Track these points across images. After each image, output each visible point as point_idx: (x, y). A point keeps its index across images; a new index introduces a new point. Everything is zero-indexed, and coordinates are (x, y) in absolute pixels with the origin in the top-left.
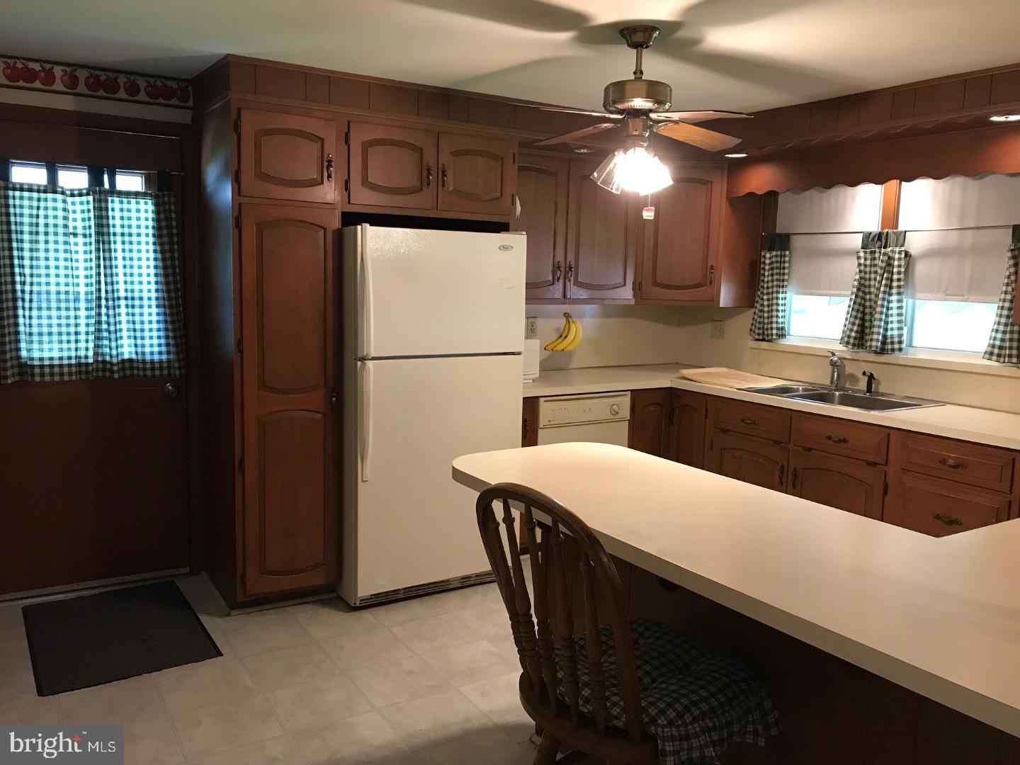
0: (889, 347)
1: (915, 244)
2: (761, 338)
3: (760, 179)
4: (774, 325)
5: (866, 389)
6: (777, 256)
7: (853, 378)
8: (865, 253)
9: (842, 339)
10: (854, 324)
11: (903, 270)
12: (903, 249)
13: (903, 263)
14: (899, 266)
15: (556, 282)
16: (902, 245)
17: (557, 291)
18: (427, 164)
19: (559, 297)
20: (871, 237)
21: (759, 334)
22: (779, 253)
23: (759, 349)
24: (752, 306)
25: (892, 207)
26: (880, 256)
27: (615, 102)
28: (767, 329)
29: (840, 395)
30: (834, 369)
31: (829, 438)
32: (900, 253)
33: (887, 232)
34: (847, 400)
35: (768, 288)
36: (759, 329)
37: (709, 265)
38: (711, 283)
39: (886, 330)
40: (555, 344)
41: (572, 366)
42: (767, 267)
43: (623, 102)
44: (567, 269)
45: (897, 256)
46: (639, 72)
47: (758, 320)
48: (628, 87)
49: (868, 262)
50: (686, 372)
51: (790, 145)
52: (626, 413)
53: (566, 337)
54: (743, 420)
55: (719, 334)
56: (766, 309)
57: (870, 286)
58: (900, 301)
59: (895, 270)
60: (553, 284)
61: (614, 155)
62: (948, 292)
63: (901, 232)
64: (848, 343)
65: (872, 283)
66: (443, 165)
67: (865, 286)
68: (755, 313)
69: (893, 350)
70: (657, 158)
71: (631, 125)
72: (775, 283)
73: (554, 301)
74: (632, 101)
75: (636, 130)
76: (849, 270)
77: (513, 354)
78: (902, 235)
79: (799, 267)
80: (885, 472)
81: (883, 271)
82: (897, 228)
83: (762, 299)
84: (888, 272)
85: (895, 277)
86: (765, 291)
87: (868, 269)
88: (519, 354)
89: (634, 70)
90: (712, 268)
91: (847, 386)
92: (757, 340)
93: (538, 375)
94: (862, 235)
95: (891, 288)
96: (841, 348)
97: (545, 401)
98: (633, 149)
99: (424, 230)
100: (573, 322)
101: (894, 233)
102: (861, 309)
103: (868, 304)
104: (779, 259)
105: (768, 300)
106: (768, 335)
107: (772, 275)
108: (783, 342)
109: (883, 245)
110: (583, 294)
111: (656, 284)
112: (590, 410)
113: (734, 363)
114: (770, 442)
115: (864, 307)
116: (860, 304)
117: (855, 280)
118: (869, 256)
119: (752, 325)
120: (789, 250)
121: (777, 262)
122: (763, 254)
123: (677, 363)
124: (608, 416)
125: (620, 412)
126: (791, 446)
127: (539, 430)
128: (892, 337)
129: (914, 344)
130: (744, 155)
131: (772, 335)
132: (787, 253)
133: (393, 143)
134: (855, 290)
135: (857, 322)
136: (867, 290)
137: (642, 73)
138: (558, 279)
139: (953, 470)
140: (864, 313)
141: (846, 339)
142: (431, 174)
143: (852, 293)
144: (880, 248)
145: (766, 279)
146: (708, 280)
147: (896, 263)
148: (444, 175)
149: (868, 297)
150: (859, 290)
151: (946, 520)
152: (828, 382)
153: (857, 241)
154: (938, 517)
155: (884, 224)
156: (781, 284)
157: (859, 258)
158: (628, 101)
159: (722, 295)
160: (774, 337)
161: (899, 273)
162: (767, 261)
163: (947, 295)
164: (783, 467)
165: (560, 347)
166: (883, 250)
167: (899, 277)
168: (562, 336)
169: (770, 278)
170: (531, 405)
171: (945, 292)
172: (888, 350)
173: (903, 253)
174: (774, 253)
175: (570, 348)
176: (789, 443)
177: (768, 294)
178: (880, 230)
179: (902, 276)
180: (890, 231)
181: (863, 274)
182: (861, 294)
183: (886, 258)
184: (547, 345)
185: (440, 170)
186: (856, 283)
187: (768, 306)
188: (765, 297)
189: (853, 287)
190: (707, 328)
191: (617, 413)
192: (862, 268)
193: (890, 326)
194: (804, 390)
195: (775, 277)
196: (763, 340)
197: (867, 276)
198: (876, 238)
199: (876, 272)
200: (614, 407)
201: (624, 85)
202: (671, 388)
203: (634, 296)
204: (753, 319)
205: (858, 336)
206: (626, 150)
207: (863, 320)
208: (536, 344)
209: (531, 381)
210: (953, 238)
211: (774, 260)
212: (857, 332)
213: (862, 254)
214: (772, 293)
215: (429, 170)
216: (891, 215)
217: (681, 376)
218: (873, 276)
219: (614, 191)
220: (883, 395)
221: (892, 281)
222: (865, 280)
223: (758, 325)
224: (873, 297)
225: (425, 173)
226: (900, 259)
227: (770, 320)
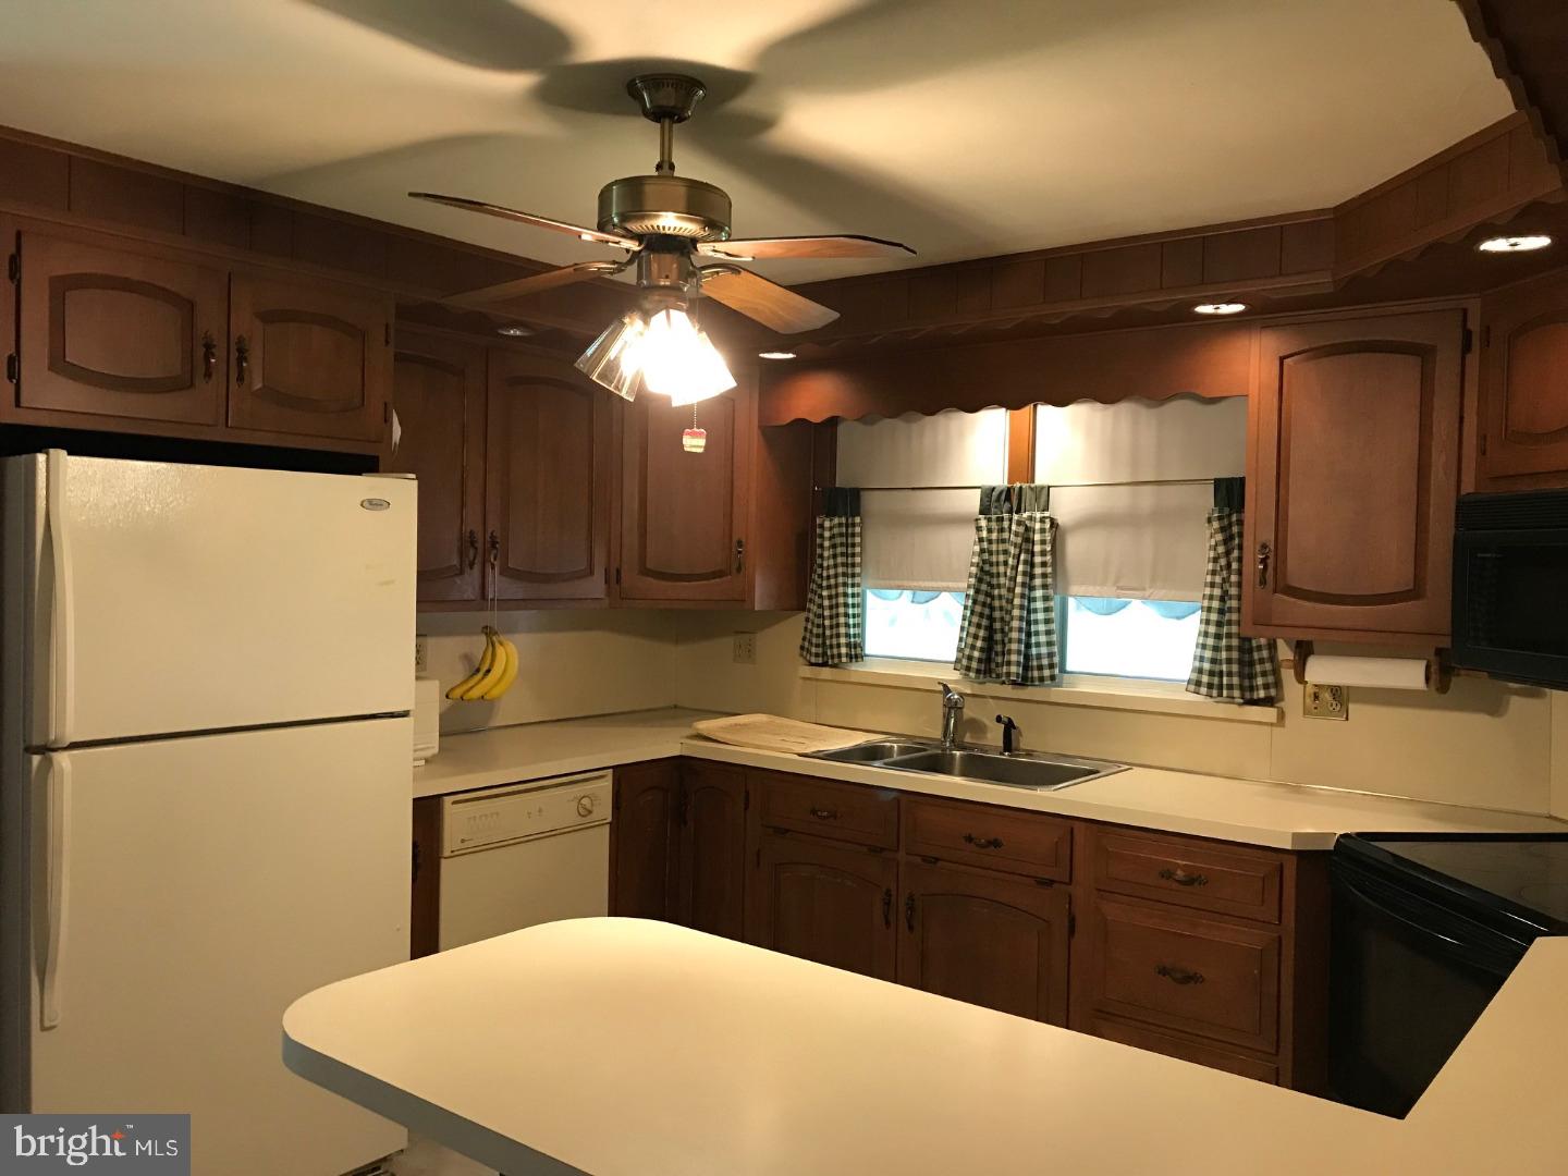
0: (1036, 674)
1: (1065, 507)
2: (820, 660)
3: (816, 397)
4: (843, 640)
5: (1002, 745)
6: (840, 525)
7: (976, 726)
8: (989, 520)
9: (958, 661)
10: (976, 637)
11: (1049, 549)
12: (1047, 514)
13: (1048, 537)
14: (1043, 542)
15: (467, 569)
16: (1046, 509)
17: (467, 586)
18: (206, 334)
19: (473, 598)
20: (995, 494)
21: (817, 655)
22: (843, 520)
23: (817, 680)
24: (803, 608)
25: (1025, 446)
26: (1011, 525)
27: (624, 218)
28: (831, 647)
29: (962, 757)
30: (949, 713)
31: (969, 839)
32: (1042, 520)
33: (1021, 487)
34: (978, 767)
35: (828, 577)
36: (817, 646)
37: (735, 539)
38: (739, 570)
39: (1028, 646)
40: (465, 687)
41: (498, 721)
42: (827, 544)
43: (643, 218)
44: (488, 545)
45: (1038, 526)
46: (666, 166)
47: (815, 631)
48: (649, 189)
49: (994, 536)
50: (704, 726)
51: (875, 340)
52: (605, 811)
53: (488, 671)
54: (814, 812)
55: (747, 654)
56: (827, 613)
57: (998, 575)
58: (1046, 598)
59: (1037, 548)
60: (461, 572)
61: (623, 324)
62: (1121, 584)
63: (1042, 488)
64: (968, 669)
65: (1002, 569)
66: (240, 340)
67: (991, 575)
68: (807, 620)
69: (1042, 679)
70: (704, 335)
71: (655, 267)
72: (840, 570)
73: (465, 605)
74: (658, 216)
75: (667, 277)
76: (963, 547)
77: (392, 715)
78: (1045, 491)
79: (877, 542)
80: (1070, 896)
81: (1018, 550)
82: (1033, 482)
83: (821, 596)
84: (1027, 551)
85: (1038, 559)
86: (825, 583)
87: (994, 547)
88: (405, 714)
89: (658, 160)
90: (740, 543)
91: (968, 739)
92: (812, 664)
93: (436, 750)
94: (979, 490)
95: (1032, 577)
96: (956, 675)
97: (455, 803)
98: (663, 314)
99: (198, 467)
100: (501, 644)
101: (1031, 489)
102: (987, 611)
103: (997, 603)
104: (844, 530)
105: (830, 597)
106: (833, 657)
107: (835, 556)
108: (855, 667)
109: (1015, 509)
110: (516, 590)
111: (645, 572)
112: (540, 811)
113: (776, 706)
114: (865, 849)
115: (992, 608)
116: (984, 604)
117: (972, 564)
118: (994, 525)
119: (804, 639)
120: (858, 514)
121: (841, 535)
122: (818, 521)
123: (676, 707)
124: (572, 819)
125: (595, 810)
126: (902, 855)
127: (443, 862)
128: (1039, 657)
129: (1069, 668)
130: (790, 356)
131: (840, 656)
132: (858, 520)
133: (126, 285)
134: (973, 581)
135: (982, 633)
136: (995, 581)
137: (672, 167)
138: (471, 566)
139: (1182, 887)
140: (991, 619)
141: (965, 662)
142: (213, 356)
143: (969, 587)
144: (1010, 512)
145: (825, 564)
146: (735, 566)
147: (1037, 537)
148: (241, 358)
149: (996, 592)
150: (980, 580)
151: (1179, 976)
152: (938, 734)
153: (973, 501)
154: (1164, 971)
155: (1013, 475)
156: (850, 570)
157: (979, 529)
158: (650, 217)
159: (757, 589)
160: (844, 660)
161: (1043, 553)
162: (827, 534)
163: (1118, 588)
164: (888, 893)
165: (475, 693)
166: (1016, 517)
167: (1044, 559)
168: (477, 670)
169: (831, 562)
170: (427, 812)
171: (1116, 582)
172: (1032, 679)
173: (1048, 521)
174: (836, 521)
175: (495, 692)
176: (897, 851)
177: (829, 587)
178: (1006, 484)
179: (1048, 558)
180: (1025, 486)
181: (986, 556)
182: (984, 587)
183: (1021, 529)
184: (453, 689)
185: (233, 348)
186: (974, 570)
187: (831, 607)
188: (825, 593)
189: (970, 576)
190: (726, 644)
191: (590, 812)
192: (985, 545)
193: (1033, 640)
194: (903, 751)
195: (839, 560)
196: (824, 664)
197: (994, 559)
198: (1003, 497)
199: (1006, 552)
200: (585, 801)
201: (642, 184)
202: (681, 757)
203: (609, 593)
204: (806, 628)
205: (984, 657)
206: (646, 316)
207: (990, 629)
208: (433, 688)
209: (423, 762)
210: (1121, 499)
211: (836, 531)
212: (982, 650)
213: (983, 523)
214: (836, 586)
215: (209, 347)
216: (1023, 459)
217: (694, 732)
218: (1002, 558)
219: (623, 394)
220: (1029, 754)
221: (1032, 565)
222: (991, 564)
223: (814, 640)
224: (1004, 592)
225: (200, 352)
226: (1043, 531)
227: (834, 631)
